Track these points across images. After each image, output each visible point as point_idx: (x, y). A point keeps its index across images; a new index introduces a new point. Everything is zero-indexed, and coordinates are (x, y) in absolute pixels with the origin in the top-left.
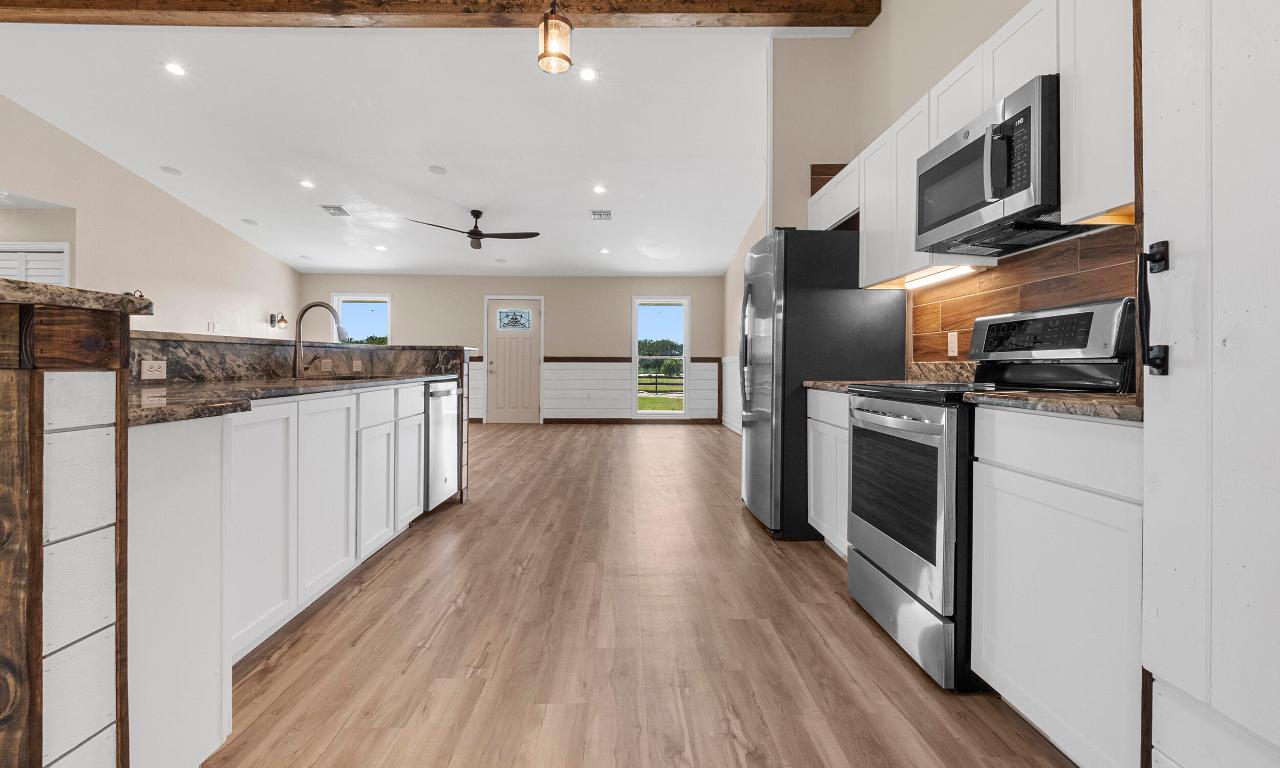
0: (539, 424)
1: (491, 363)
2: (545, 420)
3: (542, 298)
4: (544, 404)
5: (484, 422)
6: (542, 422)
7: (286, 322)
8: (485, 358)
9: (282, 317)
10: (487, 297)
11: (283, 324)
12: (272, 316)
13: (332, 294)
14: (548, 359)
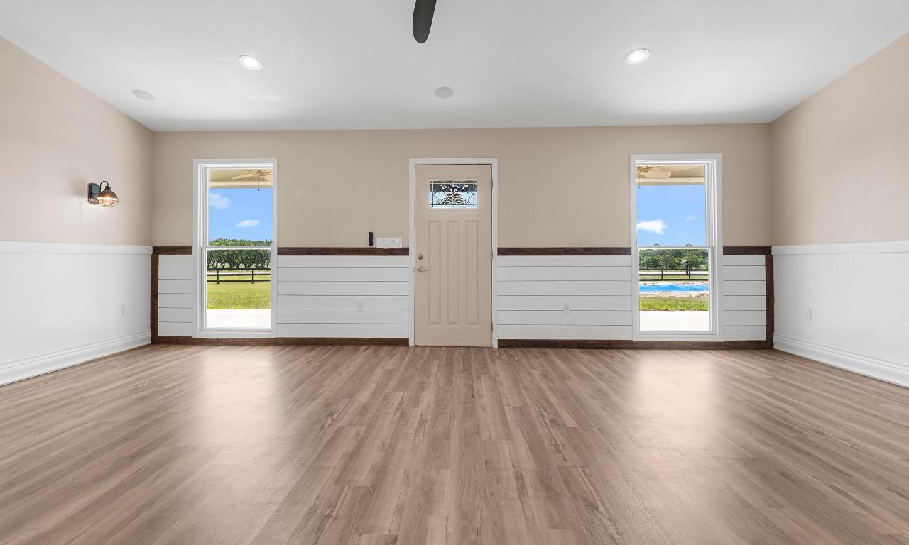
0: (490, 348)
1: (421, 258)
2: (500, 341)
3: (494, 161)
4: (499, 318)
5: (411, 344)
6: (495, 345)
7: (113, 195)
8: (411, 251)
9: (108, 188)
10: (412, 162)
11: (108, 199)
12: (90, 186)
13: (195, 161)
14: (503, 252)
